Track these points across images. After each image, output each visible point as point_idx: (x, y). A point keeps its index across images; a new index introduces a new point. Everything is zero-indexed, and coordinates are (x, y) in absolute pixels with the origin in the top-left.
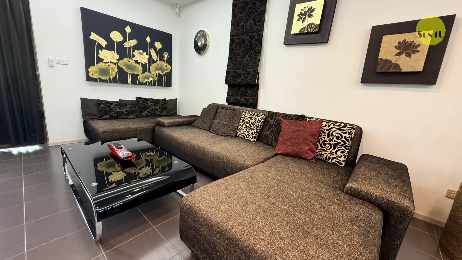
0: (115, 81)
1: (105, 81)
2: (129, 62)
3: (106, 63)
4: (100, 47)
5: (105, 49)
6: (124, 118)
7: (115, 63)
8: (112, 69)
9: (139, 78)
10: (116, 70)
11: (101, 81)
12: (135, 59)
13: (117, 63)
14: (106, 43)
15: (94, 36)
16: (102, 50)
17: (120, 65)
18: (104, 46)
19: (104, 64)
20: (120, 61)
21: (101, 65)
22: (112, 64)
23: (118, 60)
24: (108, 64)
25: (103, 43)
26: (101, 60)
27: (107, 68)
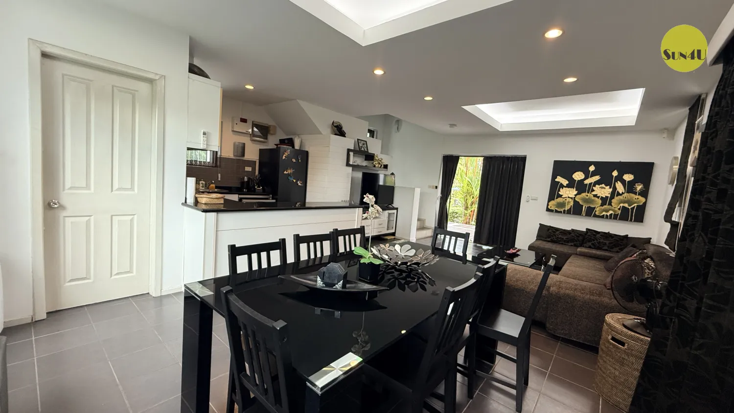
0: (569, 212)
1: (560, 212)
2: (587, 196)
3: (564, 198)
4: (562, 186)
5: (565, 187)
6: (562, 244)
7: (572, 198)
8: (569, 202)
9: (596, 211)
10: (572, 204)
11: (557, 211)
12: (594, 193)
13: (574, 198)
14: (567, 182)
15: (559, 179)
16: (562, 188)
17: (576, 199)
18: (565, 185)
19: (562, 199)
20: (577, 196)
21: (560, 200)
22: (569, 199)
23: (576, 195)
24: (565, 199)
25: (565, 182)
26: (561, 196)
27: (564, 201)
